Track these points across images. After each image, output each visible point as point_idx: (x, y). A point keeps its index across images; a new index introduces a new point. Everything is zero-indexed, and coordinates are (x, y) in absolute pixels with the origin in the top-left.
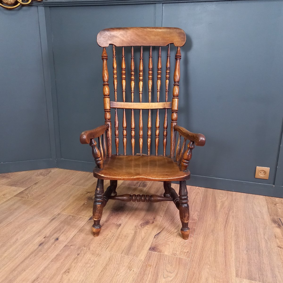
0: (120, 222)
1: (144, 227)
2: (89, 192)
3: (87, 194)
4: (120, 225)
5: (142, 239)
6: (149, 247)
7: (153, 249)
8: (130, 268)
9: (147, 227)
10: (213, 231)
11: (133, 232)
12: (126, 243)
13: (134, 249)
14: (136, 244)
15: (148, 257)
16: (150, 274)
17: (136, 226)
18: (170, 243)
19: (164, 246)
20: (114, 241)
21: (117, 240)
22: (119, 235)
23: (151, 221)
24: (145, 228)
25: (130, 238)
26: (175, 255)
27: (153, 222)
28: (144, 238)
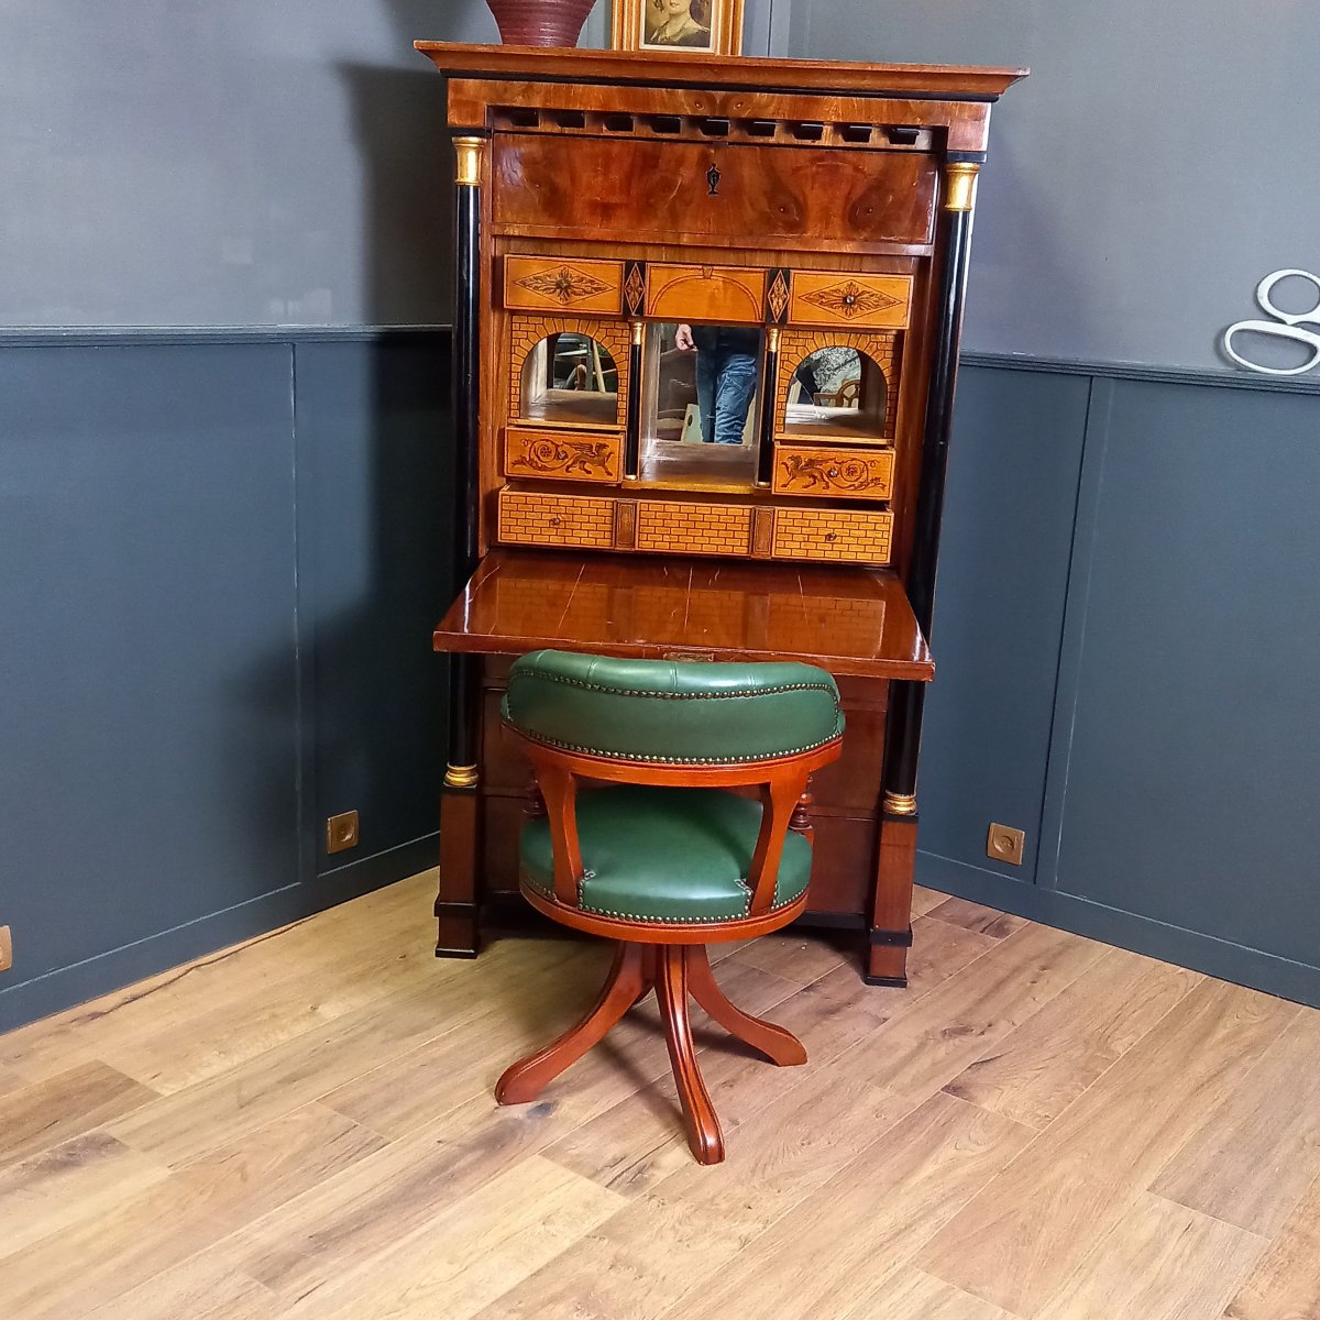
0: (887, 1013)
4: (885, 1020)
5: (934, 1064)
7: (953, 1089)
10: (1150, 1090)
15: (934, 1103)
16: (924, 1134)
17: (927, 1032)
19: (986, 1092)
20: (856, 1051)
21: (864, 1050)
22: (875, 1041)
24: (951, 1041)
25: (901, 1053)
27: (983, 1033)
28: (941, 1062)
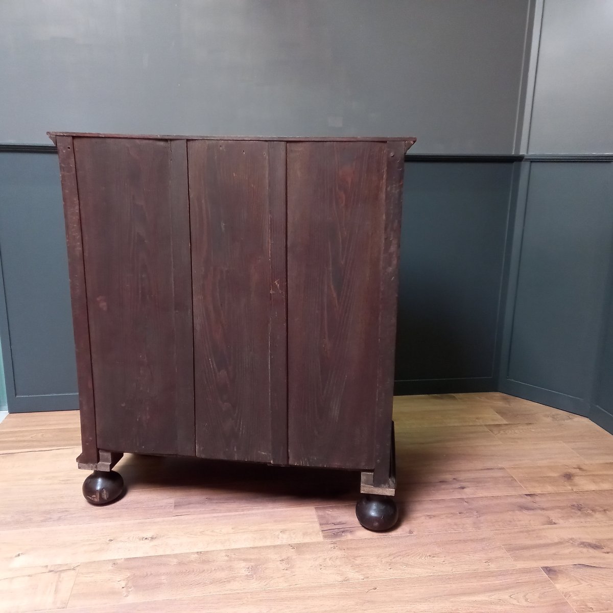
1: (581, 547)
2: (580, 469)
3: (575, 468)
6: (549, 565)
8: (489, 560)
9: (588, 551)
11: (556, 540)
12: (528, 542)
13: (526, 553)
14: (536, 552)
18: (584, 584)
23: (606, 550)
26: (565, 596)
